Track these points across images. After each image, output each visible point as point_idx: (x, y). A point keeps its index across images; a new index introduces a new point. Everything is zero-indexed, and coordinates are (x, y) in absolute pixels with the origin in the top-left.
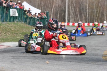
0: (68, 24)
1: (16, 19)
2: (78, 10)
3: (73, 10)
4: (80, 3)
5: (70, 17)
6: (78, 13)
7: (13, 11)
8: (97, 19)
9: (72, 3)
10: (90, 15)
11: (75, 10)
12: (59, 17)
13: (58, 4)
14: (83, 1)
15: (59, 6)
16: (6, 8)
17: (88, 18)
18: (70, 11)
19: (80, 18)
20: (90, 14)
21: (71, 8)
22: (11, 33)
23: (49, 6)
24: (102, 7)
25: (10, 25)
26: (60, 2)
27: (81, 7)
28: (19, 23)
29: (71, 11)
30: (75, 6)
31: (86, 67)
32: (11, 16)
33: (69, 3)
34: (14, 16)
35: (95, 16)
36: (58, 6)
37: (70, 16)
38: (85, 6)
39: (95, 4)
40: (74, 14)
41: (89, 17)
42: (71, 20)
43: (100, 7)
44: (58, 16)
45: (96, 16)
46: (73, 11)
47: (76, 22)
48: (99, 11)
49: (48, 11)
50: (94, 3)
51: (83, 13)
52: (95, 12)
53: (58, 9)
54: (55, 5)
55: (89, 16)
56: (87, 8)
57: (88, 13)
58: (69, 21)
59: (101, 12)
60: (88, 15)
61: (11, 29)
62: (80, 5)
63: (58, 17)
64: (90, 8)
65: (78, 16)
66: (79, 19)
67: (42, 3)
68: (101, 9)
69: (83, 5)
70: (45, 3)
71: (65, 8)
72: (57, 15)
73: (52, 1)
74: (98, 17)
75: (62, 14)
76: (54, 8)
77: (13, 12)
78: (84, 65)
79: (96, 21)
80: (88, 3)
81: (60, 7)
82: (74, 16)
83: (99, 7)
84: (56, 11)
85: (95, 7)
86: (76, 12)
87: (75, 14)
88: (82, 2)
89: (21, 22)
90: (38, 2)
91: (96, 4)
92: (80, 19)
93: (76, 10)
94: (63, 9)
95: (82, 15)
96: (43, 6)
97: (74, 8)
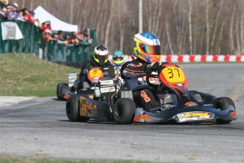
3: (157, 26)
4: (172, 9)
6: (168, 33)
7: (9, 27)
8: (212, 46)
9: (153, 9)
10: (195, 37)
11: (159, 25)
12: (124, 43)
13: (120, 13)
14: (180, 4)
15: (124, 18)
17: (191, 43)
18: (150, 29)
20: (195, 33)
21: (152, 21)
23: (101, 18)
26: (125, 8)
27: (176, 19)
28: (24, 56)
29: (152, 27)
30: (160, 18)
32: (4, 38)
33: (147, 11)
34: (10, 40)
36: (122, 18)
38: (184, 16)
40: (159, 36)
41: (193, 41)
44: (122, 40)
45: (211, 41)
46: (156, 30)
48: (219, 29)
50: (206, 9)
51: (180, 34)
52: (208, 30)
53: (121, 25)
54: (115, 15)
55: (195, 40)
56: (190, 20)
57: (191, 33)
59: (222, 29)
60: (190, 38)
61: (2, 70)
62: (173, 14)
63: (122, 44)
64: (195, 20)
66: (170, 46)
67: (85, 12)
70: (91, 11)
71: (137, 21)
72: (119, 40)
73: (106, 7)
74: (215, 41)
76: (113, 24)
77: (10, 31)
79: (212, 51)
80: (191, 8)
81: (126, 20)
85: (207, 17)
86: (162, 30)
87: (162, 36)
88: (177, 8)
89: (28, 55)
90: (75, 8)
91: (210, 11)
93: (164, 26)
95: (177, 38)
96: (85, 18)
97: (158, 22)
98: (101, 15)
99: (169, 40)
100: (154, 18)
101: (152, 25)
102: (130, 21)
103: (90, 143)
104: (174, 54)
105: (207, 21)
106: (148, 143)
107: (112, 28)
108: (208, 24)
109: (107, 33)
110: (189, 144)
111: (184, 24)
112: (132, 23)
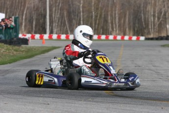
0: (50, 37)
2: (65, 15)
3: (59, 14)
4: (69, 2)
5: (54, 25)
6: (66, 19)
8: (96, 28)
9: (56, 2)
10: (85, 21)
11: (60, 13)
12: (36, 25)
13: (33, 4)
15: (36, 7)
18: (53, 16)
19: (69, 26)
20: (85, 19)
21: (55, 10)
23: (19, 8)
24: (104, 9)
27: (72, 9)
29: (55, 15)
30: (61, 8)
31: (77, 105)
33: (51, 3)
35: (94, 23)
36: (34, 7)
37: (53, 23)
38: (77, 7)
39: (93, 3)
40: (60, 21)
42: (55, 30)
43: (102, 9)
44: (34, 23)
46: (58, 16)
47: (63, 34)
48: (101, 16)
49: (17, 16)
51: (75, 19)
52: (93, 17)
53: (33, 13)
54: (29, 5)
56: (81, 10)
57: (82, 19)
58: (51, 32)
59: (103, 16)
62: (69, 5)
63: (34, 26)
64: (85, 10)
65: (67, 23)
66: (68, 28)
67: (8, 3)
68: (103, 11)
69: (74, 6)
70: (13, 2)
71: (45, 10)
72: (32, 23)
74: (98, 24)
75: (41, 21)
76: (28, 12)
78: (75, 104)
79: (96, 31)
80: (82, 2)
81: (37, 9)
82: (60, 23)
83: (100, 9)
84: (30, 16)
85: (93, 8)
86: (62, 16)
87: (62, 20)
91: (95, 4)
92: (70, 28)
93: (63, 14)
94: (42, 12)
95: (72, 22)
96: (8, 7)
97: (59, 11)
98: (20, 5)
100: (57, 8)
101: (55, 12)
104: (71, 34)
105: (93, 10)
107: (28, 14)
108: (93, 13)
109: (24, 17)
111: (77, 13)
112: (41, 11)
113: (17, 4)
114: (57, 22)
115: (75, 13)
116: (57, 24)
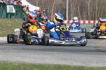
0: (68, 22)
1: (13, 16)
3: (75, 8)
6: (79, 11)
7: (10, 7)
8: (98, 17)
10: (91, 13)
15: (60, 4)
16: (3, 5)
17: (89, 16)
18: (71, 9)
20: (91, 11)
22: (7, 29)
25: (7, 21)
28: (16, 20)
29: (72, 9)
32: (8, 12)
34: (11, 13)
35: (97, 13)
37: (71, 14)
42: (72, 18)
51: (85, 11)
52: (97, 10)
54: (56, 3)
56: (89, 5)
57: (89, 11)
58: (70, 19)
59: (102, 10)
60: (89, 13)
61: (7, 26)
64: (91, 6)
67: (43, 1)
70: (46, 1)
74: (100, 15)
75: (63, 13)
76: (55, 6)
77: (10, 9)
79: (98, 19)
80: (89, 0)
83: (100, 5)
86: (77, 10)
87: (76, 12)
89: (18, 19)
91: (98, 2)
92: (81, 17)
93: (77, 8)
95: (83, 13)
96: (43, 4)
98: (50, 3)
99: (79, 14)
100: (74, 4)
101: (72, 7)
102: (63, 6)
103: (43, 57)
104: (82, 20)
106: (68, 58)
107: (55, 8)
108: (97, 7)
110: (86, 58)
111: (86, 7)
112: (64, 6)
113: (48, 2)
114: (73, 13)
115: (85, 7)
116: (73, 15)
